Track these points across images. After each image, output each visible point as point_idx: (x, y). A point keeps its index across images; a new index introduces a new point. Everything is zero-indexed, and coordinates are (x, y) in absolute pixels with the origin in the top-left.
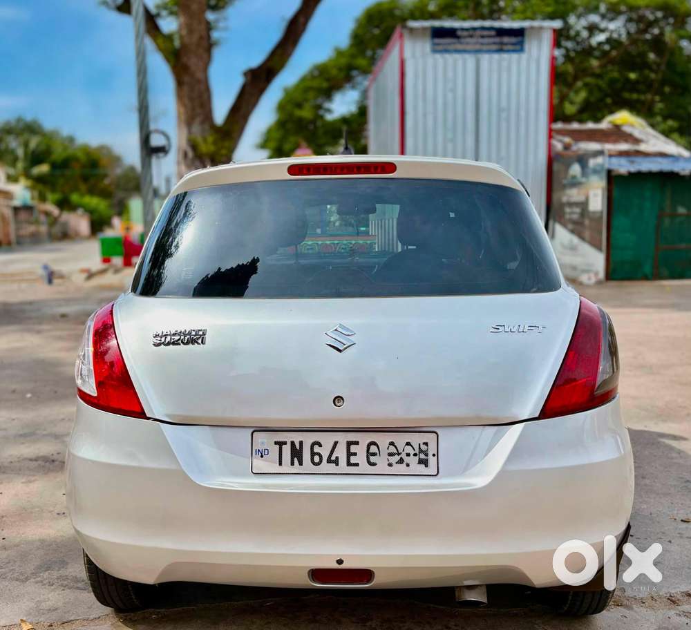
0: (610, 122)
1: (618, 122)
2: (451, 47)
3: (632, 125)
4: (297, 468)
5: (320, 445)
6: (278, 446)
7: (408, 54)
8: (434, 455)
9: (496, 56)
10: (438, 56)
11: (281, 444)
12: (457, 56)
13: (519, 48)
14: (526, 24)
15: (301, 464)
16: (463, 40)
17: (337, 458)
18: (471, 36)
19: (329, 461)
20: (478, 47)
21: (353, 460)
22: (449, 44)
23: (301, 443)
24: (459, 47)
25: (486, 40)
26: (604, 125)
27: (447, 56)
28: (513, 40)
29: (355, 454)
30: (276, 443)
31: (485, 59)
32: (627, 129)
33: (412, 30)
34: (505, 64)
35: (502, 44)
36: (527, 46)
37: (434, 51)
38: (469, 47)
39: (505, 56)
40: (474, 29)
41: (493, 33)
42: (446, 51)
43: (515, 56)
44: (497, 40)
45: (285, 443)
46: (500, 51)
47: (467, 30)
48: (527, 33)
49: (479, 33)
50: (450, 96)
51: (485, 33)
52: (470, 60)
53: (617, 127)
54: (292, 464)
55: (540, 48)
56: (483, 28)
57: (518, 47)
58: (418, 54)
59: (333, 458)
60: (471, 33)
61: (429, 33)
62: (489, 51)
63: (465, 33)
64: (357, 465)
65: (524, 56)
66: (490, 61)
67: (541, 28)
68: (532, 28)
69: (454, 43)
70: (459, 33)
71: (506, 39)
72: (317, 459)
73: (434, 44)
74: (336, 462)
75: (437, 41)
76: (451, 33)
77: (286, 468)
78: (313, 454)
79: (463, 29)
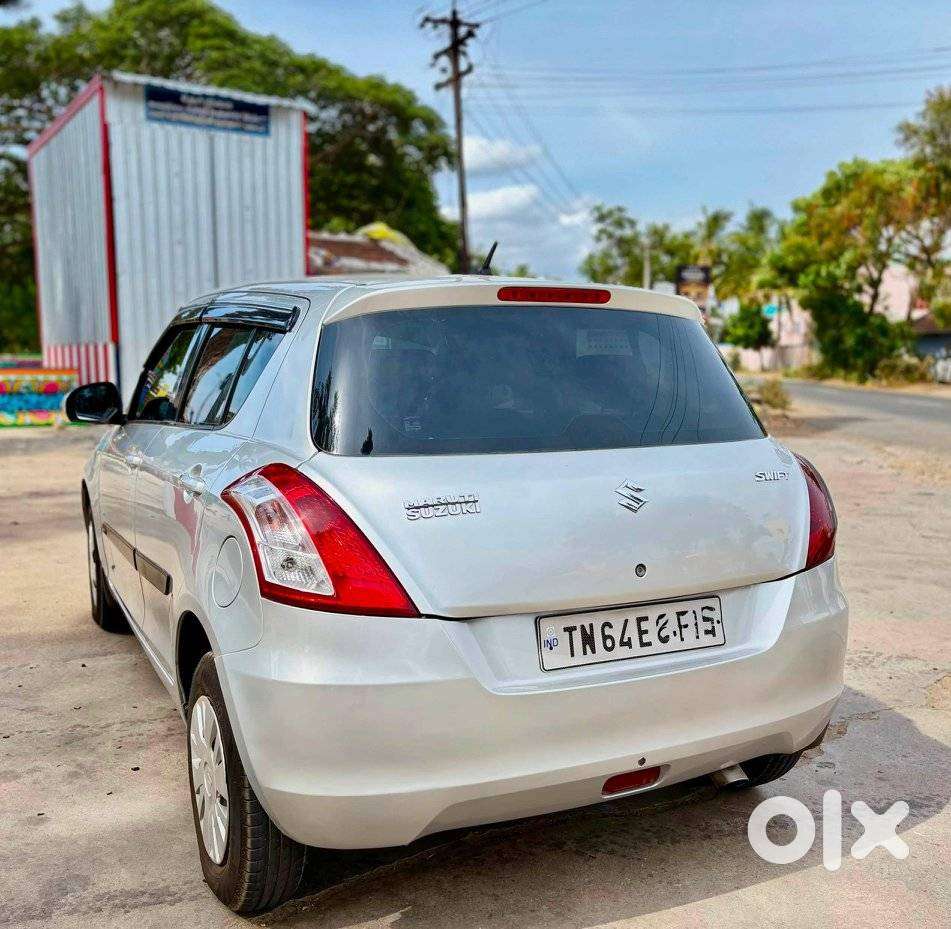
0: (366, 235)
1: (376, 236)
2: (175, 116)
3: (392, 241)
4: (590, 657)
5: (611, 627)
6: (567, 633)
7: (112, 117)
8: (718, 622)
9: (235, 136)
10: (156, 125)
11: (570, 630)
12: (183, 129)
13: (264, 129)
14: (272, 101)
15: (594, 651)
16: (189, 109)
17: (629, 639)
18: (201, 106)
19: (622, 644)
20: (210, 121)
21: (646, 638)
22: (172, 112)
23: (591, 626)
24: (185, 117)
25: (220, 114)
26: (359, 237)
27: (169, 127)
28: (256, 118)
29: (646, 632)
30: (566, 630)
31: (221, 137)
32: (386, 245)
33: (116, 84)
34: (246, 148)
35: (241, 121)
36: (273, 128)
37: (150, 118)
38: (199, 120)
39: (246, 138)
40: (205, 96)
41: (229, 105)
42: (167, 120)
43: (258, 140)
44: (236, 115)
45: (575, 628)
46: (240, 130)
47: (196, 96)
48: (272, 112)
49: (210, 102)
50: (176, 182)
51: (219, 104)
52: (201, 136)
53: (375, 242)
54: (585, 653)
55: (289, 134)
56: (217, 98)
57: (262, 129)
58: (128, 120)
59: (625, 640)
60: (200, 101)
61: (141, 92)
62: (225, 129)
63: (192, 101)
64: (649, 644)
65: (270, 141)
66: (228, 142)
67: (290, 109)
68: (279, 107)
69: (179, 112)
70: (184, 99)
71: (247, 117)
72: (609, 643)
73: (149, 109)
74: (629, 644)
75: (153, 104)
76: (174, 97)
77: (579, 659)
78: (605, 637)
79: (190, 95)
